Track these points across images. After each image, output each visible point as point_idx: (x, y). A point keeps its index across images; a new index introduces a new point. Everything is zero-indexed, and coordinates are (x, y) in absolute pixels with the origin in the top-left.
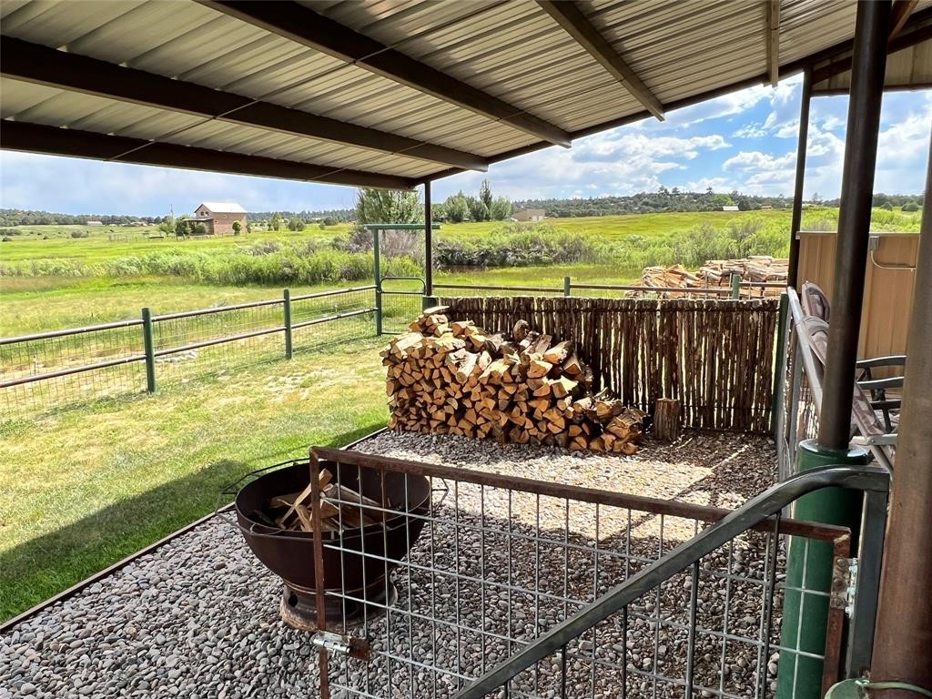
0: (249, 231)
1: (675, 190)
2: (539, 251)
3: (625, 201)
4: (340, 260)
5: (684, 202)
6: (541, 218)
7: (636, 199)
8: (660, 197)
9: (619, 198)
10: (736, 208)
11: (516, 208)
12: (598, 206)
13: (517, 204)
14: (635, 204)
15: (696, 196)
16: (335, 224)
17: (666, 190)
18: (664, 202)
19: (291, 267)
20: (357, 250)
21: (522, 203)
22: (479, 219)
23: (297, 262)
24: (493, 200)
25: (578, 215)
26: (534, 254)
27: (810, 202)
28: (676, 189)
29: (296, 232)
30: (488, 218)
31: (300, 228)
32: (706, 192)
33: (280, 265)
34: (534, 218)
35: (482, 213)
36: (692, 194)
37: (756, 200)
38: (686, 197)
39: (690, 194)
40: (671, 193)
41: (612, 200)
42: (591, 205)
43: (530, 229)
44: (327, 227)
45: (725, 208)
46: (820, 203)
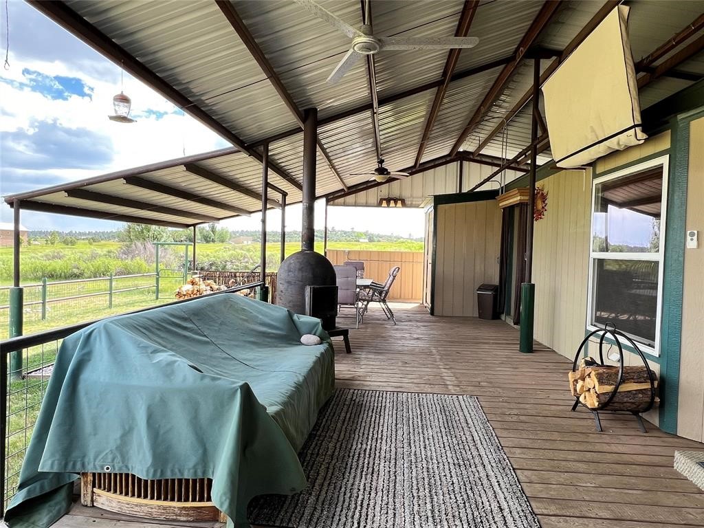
0: (29, 244)
2: (247, 262)
4: (115, 265)
6: (249, 242)
10: (367, 241)
11: (234, 236)
13: (234, 233)
16: (99, 241)
19: (78, 268)
20: (126, 259)
21: (238, 232)
22: (208, 242)
23: (83, 265)
24: (217, 229)
25: (274, 241)
26: (244, 264)
29: (69, 246)
30: (213, 241)
31: (73, 243)
32: (351, 230)
33: (69, 267)
34: (245, 242)
35: (210, 238)
37: (378, 236)
43: (241, 249)
44: (94, 243)
45: (361, 240)
46: (412, 239)
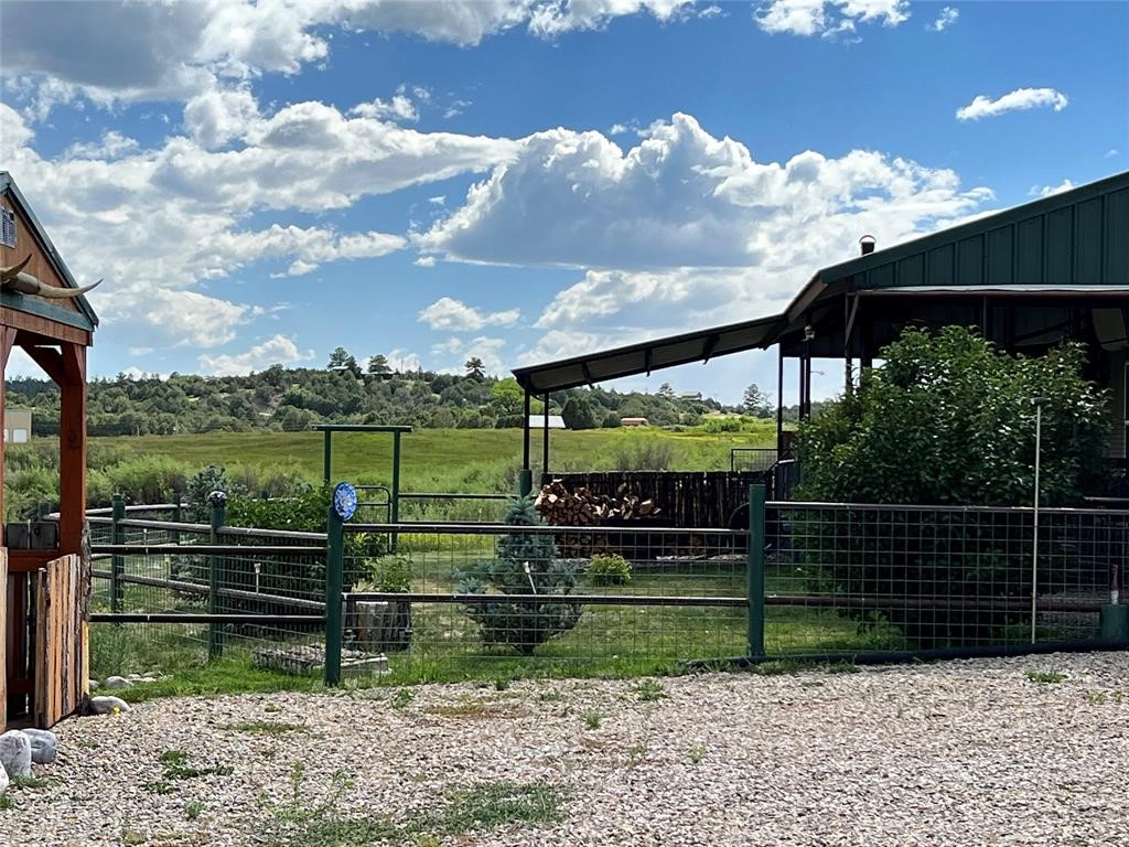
1: (378, 365)
3: (229, 391)
5: (404, 400)
7: (266, 387)
8: (335, 384)
9: (213, 382)
12: (149, 403)
14: (264, 400)
15: (439, 384)
17: (352, 364)
18: (346, 396)
27: (739, 411)
28: (380, 359)
32: (464, 372)
36: (428, 377)
38: (411, 383)
39: (421, 376)
40: (365, 371)
41: (193, 387)
42: (124, 399)
